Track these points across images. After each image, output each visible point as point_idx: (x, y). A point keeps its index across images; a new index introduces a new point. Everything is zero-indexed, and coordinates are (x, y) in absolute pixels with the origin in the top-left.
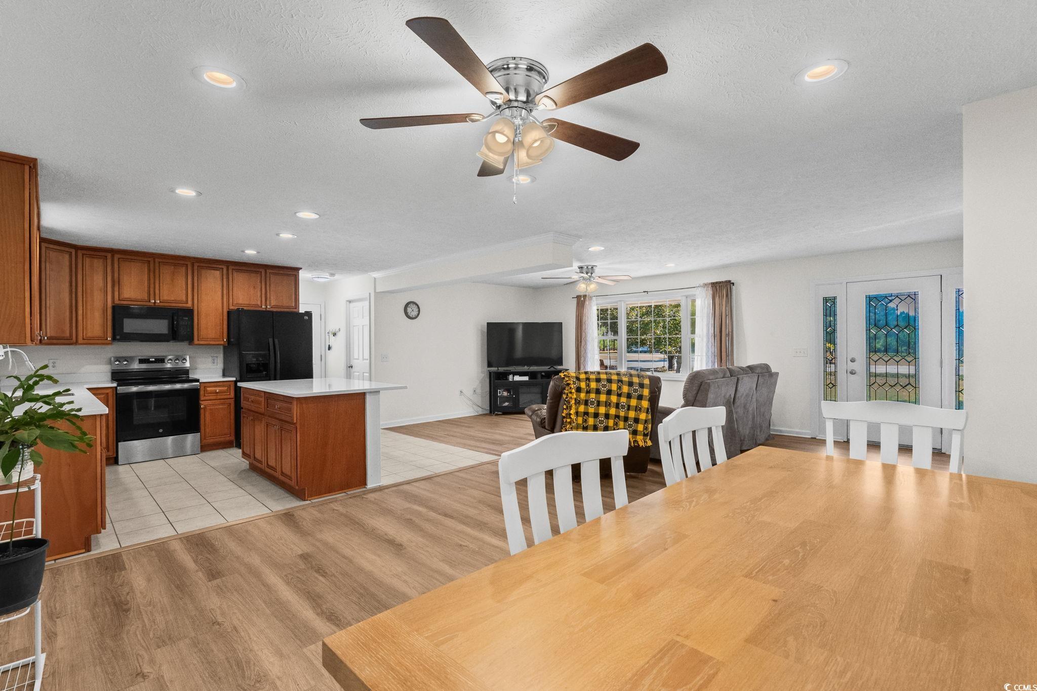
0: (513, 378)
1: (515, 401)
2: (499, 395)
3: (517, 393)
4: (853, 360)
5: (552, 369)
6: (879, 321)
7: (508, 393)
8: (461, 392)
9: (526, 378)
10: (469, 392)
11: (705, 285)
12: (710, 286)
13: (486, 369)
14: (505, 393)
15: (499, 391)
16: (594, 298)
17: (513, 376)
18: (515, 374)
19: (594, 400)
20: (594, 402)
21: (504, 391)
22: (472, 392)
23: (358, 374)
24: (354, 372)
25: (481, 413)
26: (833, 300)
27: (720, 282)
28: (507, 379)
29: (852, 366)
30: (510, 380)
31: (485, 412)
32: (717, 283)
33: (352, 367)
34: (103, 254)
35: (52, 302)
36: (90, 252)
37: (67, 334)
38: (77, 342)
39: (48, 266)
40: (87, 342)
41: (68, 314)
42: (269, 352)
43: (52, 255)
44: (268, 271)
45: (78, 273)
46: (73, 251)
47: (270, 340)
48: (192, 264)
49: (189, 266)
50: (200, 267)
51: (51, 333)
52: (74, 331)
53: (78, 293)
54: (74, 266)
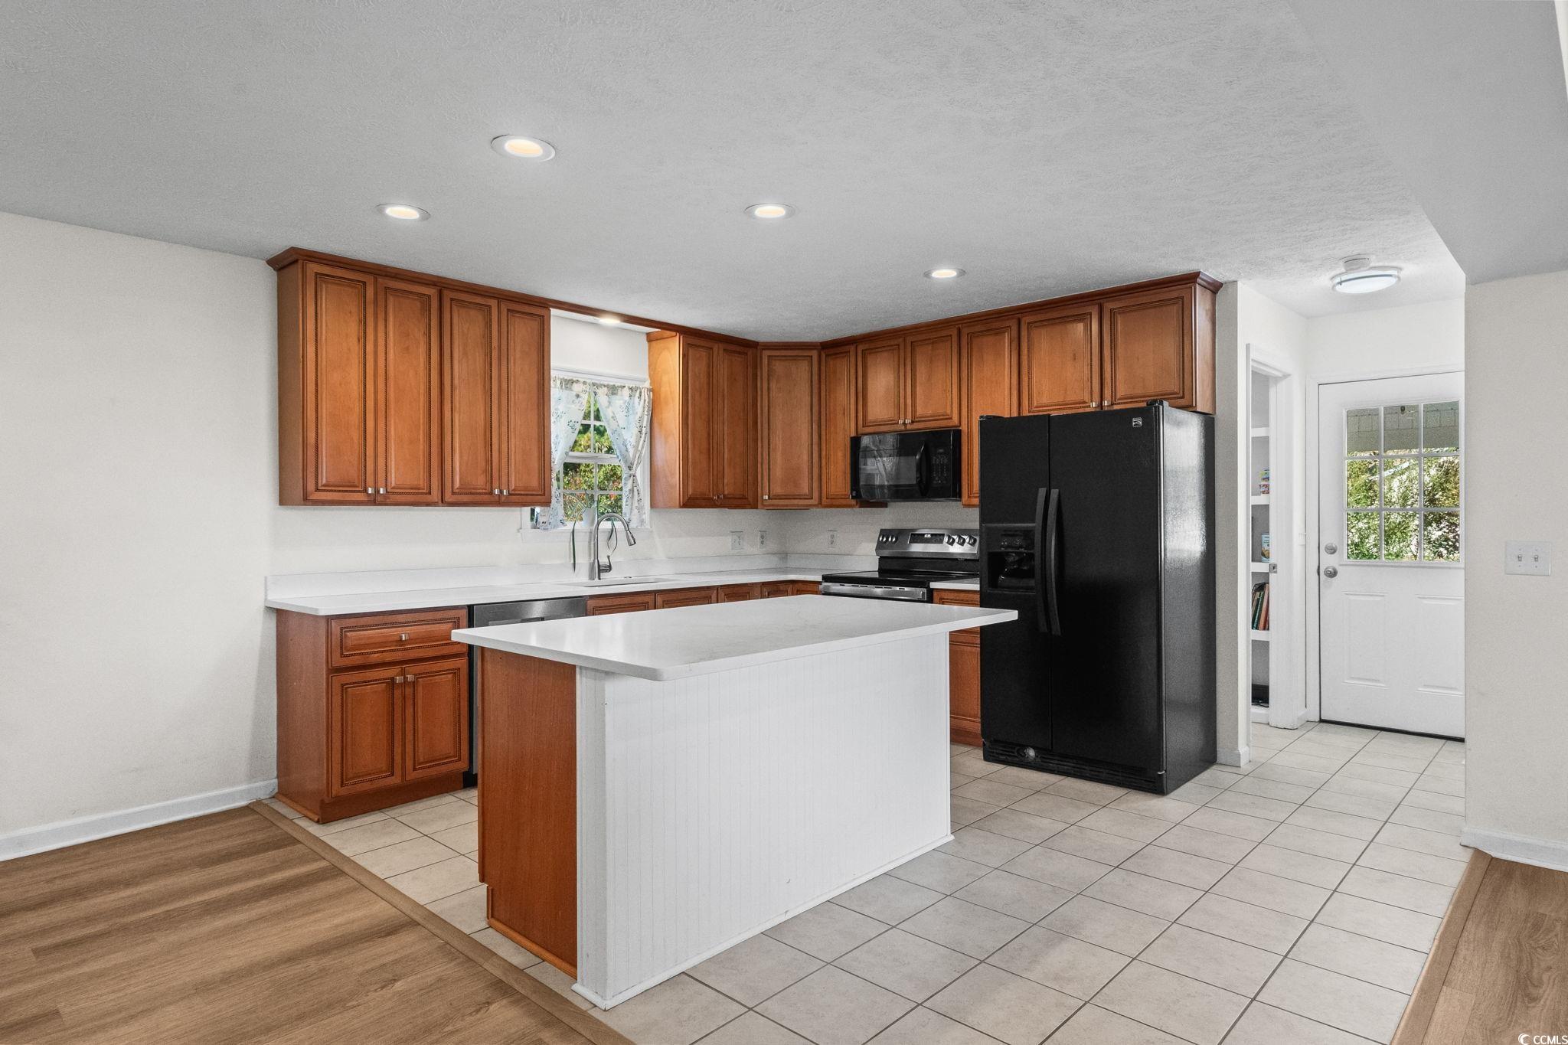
34: (846, 348)
35: (778, 441)
36: (834, 349)
37: (806, 491)
38: (820, 503)
39: (773, 385)
40: (832, 503)
41: (805, 457)
42: (1036, 525)
43: (779, 367)
44: (1109, 306)
45: (821, 388)
46: (814, 354)
47: (1042, 492)
48: (959, 331)
49: (955, 338)
50: (972, 336)
51: (778, 490)
52: (815, 485)
53: (821, 421)
54: (815, 378)
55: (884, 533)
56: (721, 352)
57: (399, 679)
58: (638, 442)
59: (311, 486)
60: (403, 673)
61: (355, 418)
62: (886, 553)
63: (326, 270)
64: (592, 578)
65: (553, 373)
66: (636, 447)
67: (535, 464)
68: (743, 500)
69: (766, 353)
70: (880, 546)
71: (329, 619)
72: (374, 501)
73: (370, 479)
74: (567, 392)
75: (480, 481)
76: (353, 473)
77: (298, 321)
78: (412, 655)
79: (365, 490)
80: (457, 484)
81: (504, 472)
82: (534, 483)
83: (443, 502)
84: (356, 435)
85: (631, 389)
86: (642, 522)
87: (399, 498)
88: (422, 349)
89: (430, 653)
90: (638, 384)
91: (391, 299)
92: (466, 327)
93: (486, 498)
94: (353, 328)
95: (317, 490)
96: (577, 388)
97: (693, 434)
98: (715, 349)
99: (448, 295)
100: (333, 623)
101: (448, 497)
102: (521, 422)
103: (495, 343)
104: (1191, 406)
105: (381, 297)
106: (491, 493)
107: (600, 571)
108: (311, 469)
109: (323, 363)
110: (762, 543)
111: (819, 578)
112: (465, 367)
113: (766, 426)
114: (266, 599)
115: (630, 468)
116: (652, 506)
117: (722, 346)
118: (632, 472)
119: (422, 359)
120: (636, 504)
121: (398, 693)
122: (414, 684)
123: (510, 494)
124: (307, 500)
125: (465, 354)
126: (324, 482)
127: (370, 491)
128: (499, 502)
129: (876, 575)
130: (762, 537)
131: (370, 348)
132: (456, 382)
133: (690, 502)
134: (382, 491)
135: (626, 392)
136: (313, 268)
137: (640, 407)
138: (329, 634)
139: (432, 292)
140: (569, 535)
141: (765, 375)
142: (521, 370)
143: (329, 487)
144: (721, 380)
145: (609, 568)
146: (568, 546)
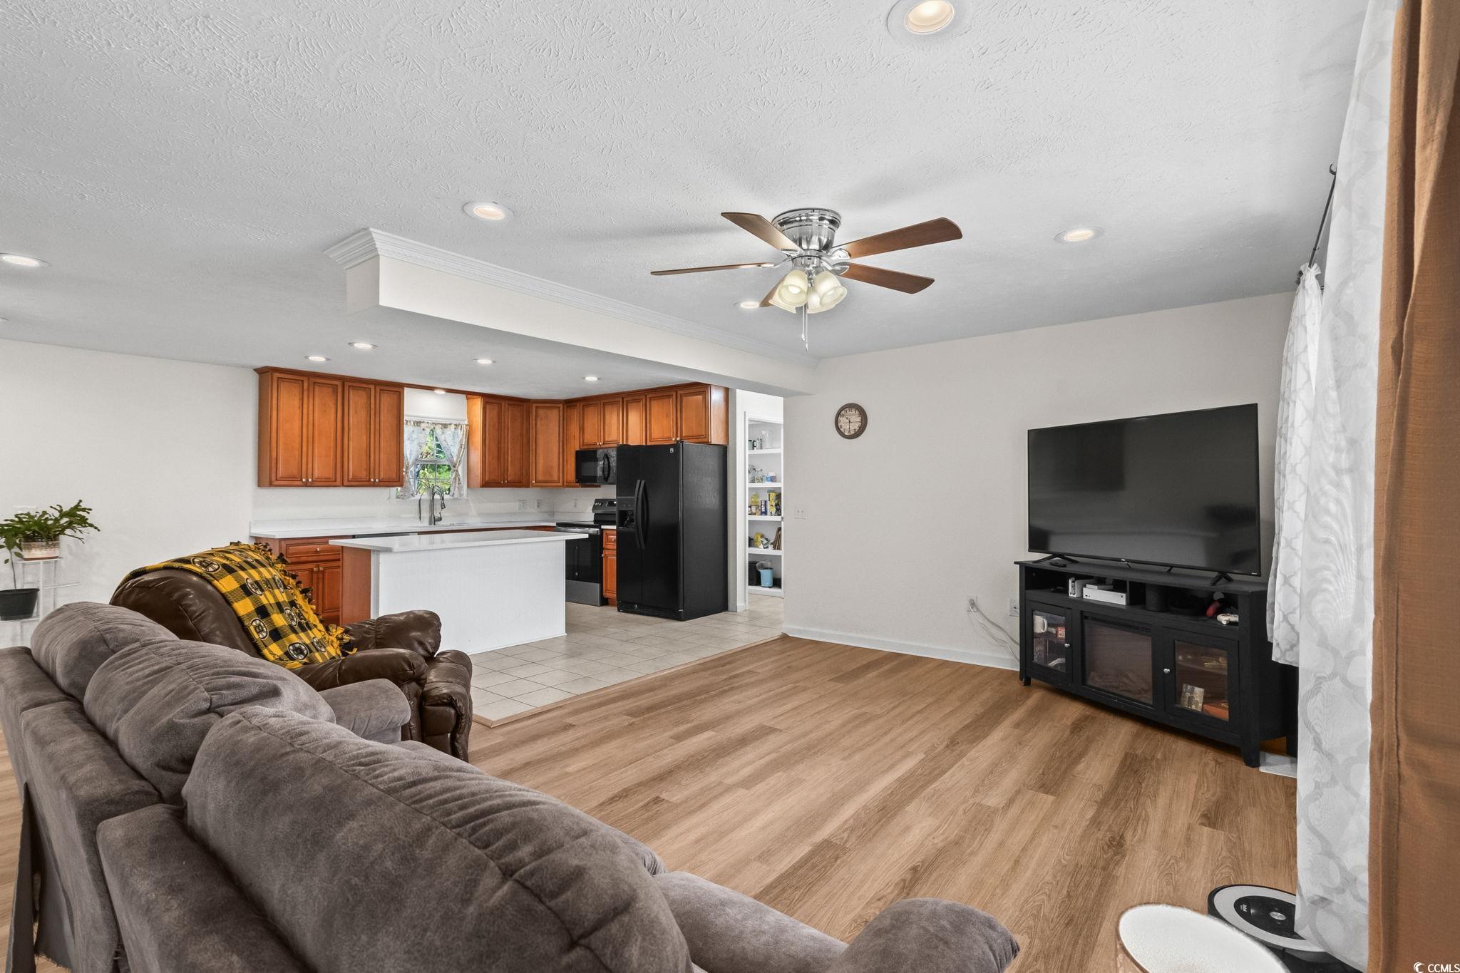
1: (1071, 659)
8: (972, 603)
9: (1118, 599)
18: (1082, 579)
22: (1008, 609)
30: (1071, 595)
34: (575, 404)
35: (540, 451)
36: (570, 403)
37: (556, 478)
38: (563, 485)
39: (539, 423)
40: (569, 485)
41: (556, 460)
42: (635, 497)
43: (541, 412)
44: (680, 392)
45: (564, 424)
46: (561, 406)
47: (639, 481)
48: (623, 398)
49: (621, 402)
50: (628, 402)
51: (540, 478)
52: (561, 476)
53: (564, 442)
54: (561, 418)
55: (597, 501)
56: (507, 405)
57: (315, 569)
58: (459, 452)
59: (273, 478)
60: (318, 566)
61: (297, 445)
62: (599, 511)
63: (283, 376)
64: (430, 524)
65: (405, 418)
66: (458, 455)
67: (394, 467)
68: (521, 482)
69: (534, 405)
70: (595, 508)
71: (281, 540)
72: (306, 485)
73: (304, 475)
74: (417, 427)
75: (364, 475)
76: (295, 472)
77: (268, 400)
78: (324, 558)
79: (301, 480)
80: (351, 477)
81: (377, 468)
82: (394, 476)
83: (343, 485)
84: (297, 453)
85: (456, 425)
86: (461, 495)
87: (318, 483)
88: (333, 411)
89: (330, 558)
90: (459, 422)
91: (317, 388)
92: (357, 400)
93: (366, 483)
94: (296, 402)
95: (277, 480)
96: (422, 425)
97: (489, 450)
98: (503, 404)
99: (347, 384)
100: (283, 542)
101: (345, 484)
102: (386, 444)
103: (373, 406)
104: (708, 442)
105: (311, 388)
106: (369, 481)
107: (435, 520)
108: (274, 470)
109: (281, 419)
110: (538, 506)
111: (554, 525)
112: (356, 417)
113: (534, 444)
114: (250, 533)
115: (454, 467)
116: (468, 487)
117: (507, 402)
118: (455, 469)
119: (333, 416)
120: (457, 485)
121: (315, 576)
122: (323, 572)
123: (380, 481)
124: (271, 485)
125: (356, 412)
126: (280, 476)
127: (304, 480)
128: (374, 485)
129: (593, 523)
130: (538, 503)
131: (305, 411)
132: (351, 426)
133: (486, 484)
134: (310, 480)
135: (453, 427)
136: (277, 375)
137: (461, 434)
138: (280, 547)
139: (338, 383)
140: (418, 503)
141: (534, 417)
142: (386, 418)
143: (283, 479)
144: (506, 421)
145: (440, 519)
146: (417, 507)
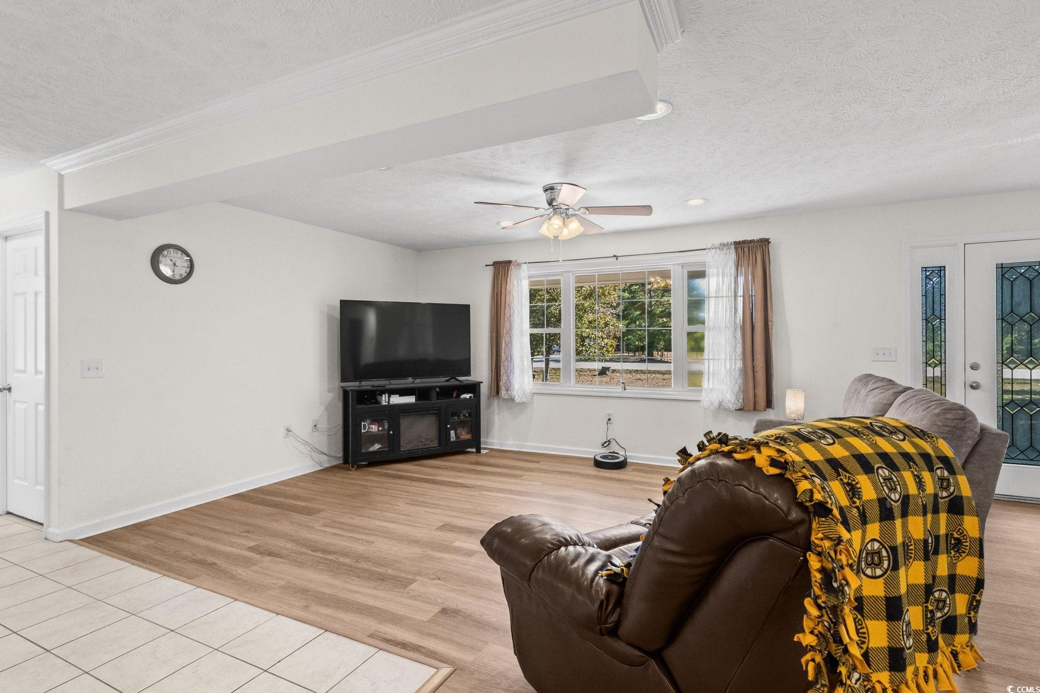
0: (389, 400)
1: (392, 440)
2: (363, 431)
3: (395, 426)
4: (974, 367)
5: (453, 382)
6: (1019, 304)
7: (379, 427)
8: (288, 430)
9: (411, 399)
10: (303, 429)
11: (723, 246)
12: (733, 247)
13: (337, 383)
14: (373, 426)
15: (363, 423)
16: (524, 267)
17: (389, 397)
18: (392, 392)
19: (876, 545)
20: (879, 553)
21: (371, 424)
22: (310, 427)
23: (23, 406)
24: (15, 402)
25: (327, 465)
26: (941, 271)
27: (751, 241)
28: (378, 402)
29: (974, 376)
30: (384, 403)
31: (335, 463)
32: (744, 242)
33: (9, 389)
